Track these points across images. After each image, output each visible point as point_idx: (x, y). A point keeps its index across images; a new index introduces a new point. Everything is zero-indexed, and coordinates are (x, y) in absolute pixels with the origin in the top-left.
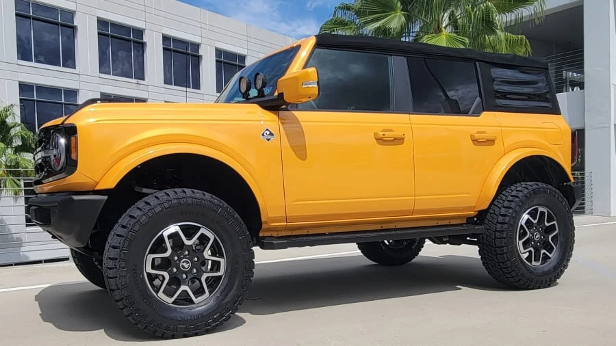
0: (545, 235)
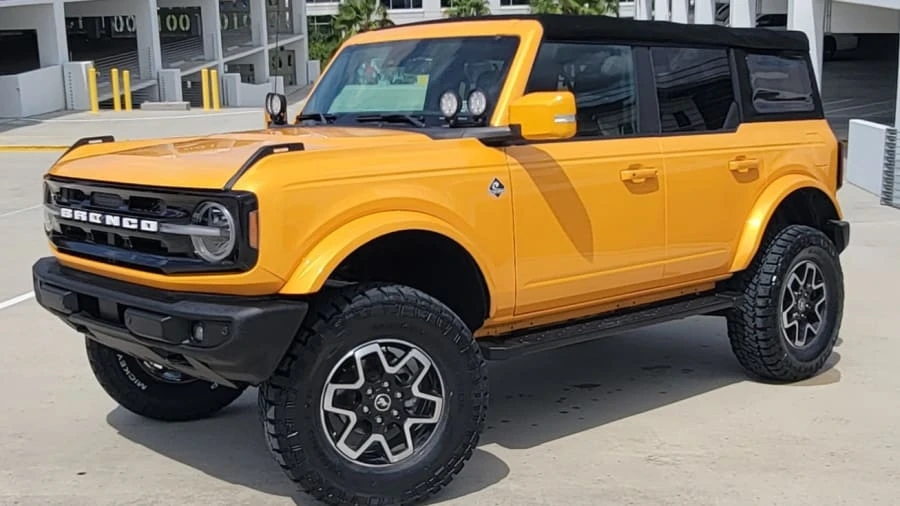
0: (812, 303)
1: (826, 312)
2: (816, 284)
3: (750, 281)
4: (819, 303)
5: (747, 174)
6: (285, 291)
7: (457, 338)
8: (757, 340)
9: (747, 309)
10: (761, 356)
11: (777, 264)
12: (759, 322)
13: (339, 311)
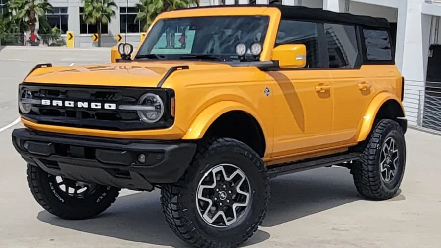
1: (398, 165)
2: (395, 150)
3: (366, 147)
5: (366, 91)
6: (185, 138)
7: (258, 164)
8: (369, 177)
9: (364, 161)
11: (379, 138)
12: (370, 168)
13: (207, 149)
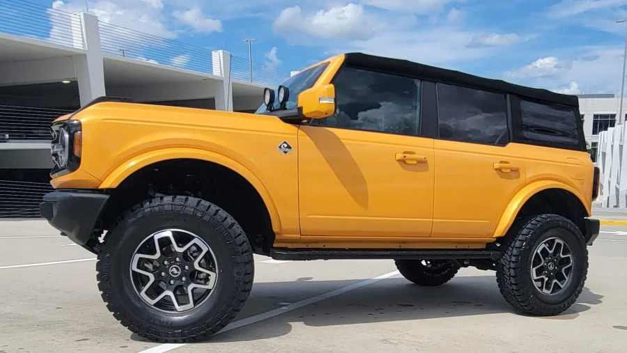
4: (566, 267)
10: (515, 296)
